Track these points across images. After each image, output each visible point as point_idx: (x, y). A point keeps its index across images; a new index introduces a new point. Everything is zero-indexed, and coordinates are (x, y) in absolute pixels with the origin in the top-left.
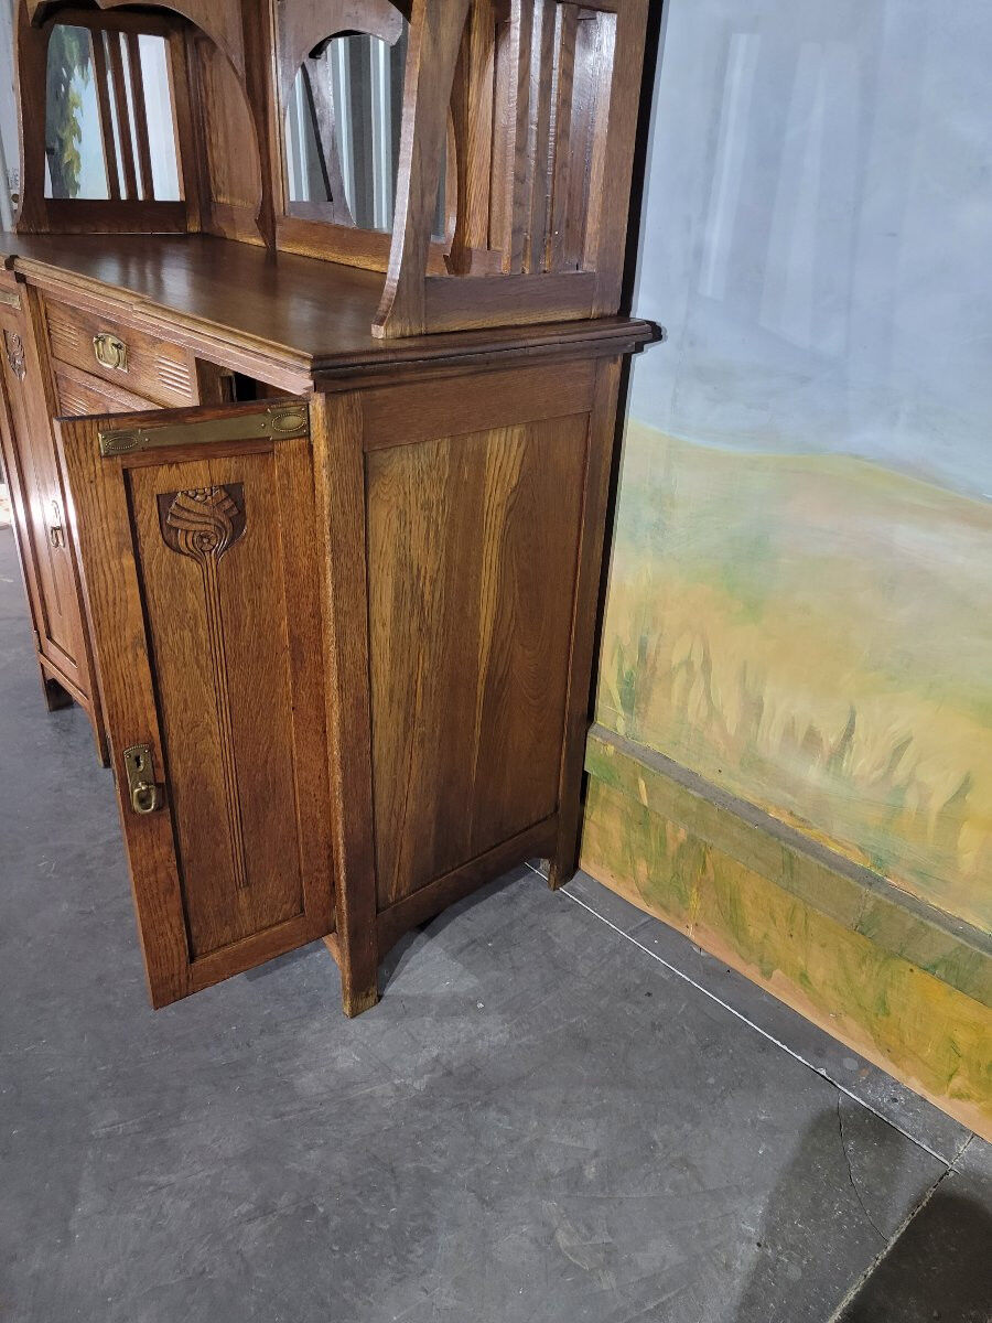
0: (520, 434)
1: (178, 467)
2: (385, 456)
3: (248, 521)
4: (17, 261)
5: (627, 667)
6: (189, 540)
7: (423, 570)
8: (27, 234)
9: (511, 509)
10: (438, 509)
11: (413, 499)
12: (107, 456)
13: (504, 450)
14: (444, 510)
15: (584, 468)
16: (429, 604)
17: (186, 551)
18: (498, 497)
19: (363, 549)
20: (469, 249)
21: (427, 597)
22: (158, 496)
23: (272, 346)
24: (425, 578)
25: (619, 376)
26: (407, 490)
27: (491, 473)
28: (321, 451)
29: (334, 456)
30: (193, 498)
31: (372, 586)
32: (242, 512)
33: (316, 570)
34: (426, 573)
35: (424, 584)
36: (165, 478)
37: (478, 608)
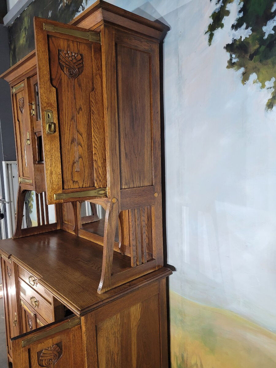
0: (140, 305)
1: (44, 343)
2: (102, 324)
3: (63, 352)
4: (11, 256)
5: (179, 362)
6: (46, 362)
7: (114, 352)
8: (16, 239)
9: (139, 326)
10: (118, 333)
11: (110, 333)
12: (24, 347)
13: (135, 311)
14: (119, 333)
15: (159, 307)
16: (117, 362)
17: (45, 365)
18: (135, 324)
19: (96, 353)
20: (125, 246)
21: (116, 359)
22: (38, 353)
23: (71, 303)
24: (115, 354)
25: (166, 281)
26: (108, 331)
27: (132, 318)
28: (84, 329)
29: (87, 329)
30: (48, 350)
31: (99, 362)
32: (61, 349)
33: (83, 360)
34: (115, 352)
35: (115, 356)
36: (40, 347)
37: (132, 357)
